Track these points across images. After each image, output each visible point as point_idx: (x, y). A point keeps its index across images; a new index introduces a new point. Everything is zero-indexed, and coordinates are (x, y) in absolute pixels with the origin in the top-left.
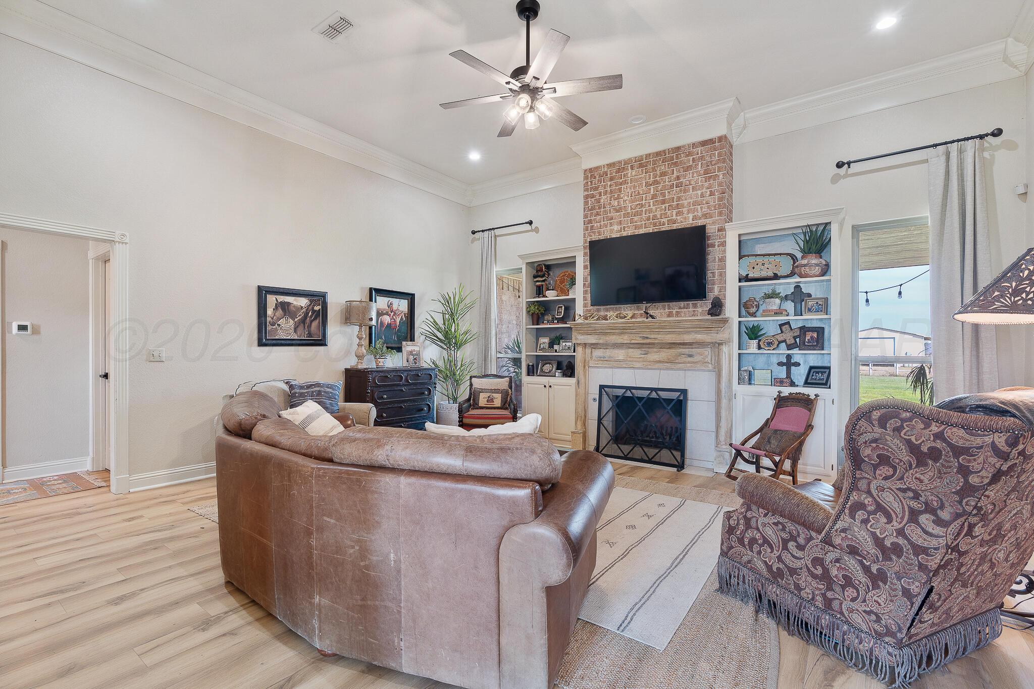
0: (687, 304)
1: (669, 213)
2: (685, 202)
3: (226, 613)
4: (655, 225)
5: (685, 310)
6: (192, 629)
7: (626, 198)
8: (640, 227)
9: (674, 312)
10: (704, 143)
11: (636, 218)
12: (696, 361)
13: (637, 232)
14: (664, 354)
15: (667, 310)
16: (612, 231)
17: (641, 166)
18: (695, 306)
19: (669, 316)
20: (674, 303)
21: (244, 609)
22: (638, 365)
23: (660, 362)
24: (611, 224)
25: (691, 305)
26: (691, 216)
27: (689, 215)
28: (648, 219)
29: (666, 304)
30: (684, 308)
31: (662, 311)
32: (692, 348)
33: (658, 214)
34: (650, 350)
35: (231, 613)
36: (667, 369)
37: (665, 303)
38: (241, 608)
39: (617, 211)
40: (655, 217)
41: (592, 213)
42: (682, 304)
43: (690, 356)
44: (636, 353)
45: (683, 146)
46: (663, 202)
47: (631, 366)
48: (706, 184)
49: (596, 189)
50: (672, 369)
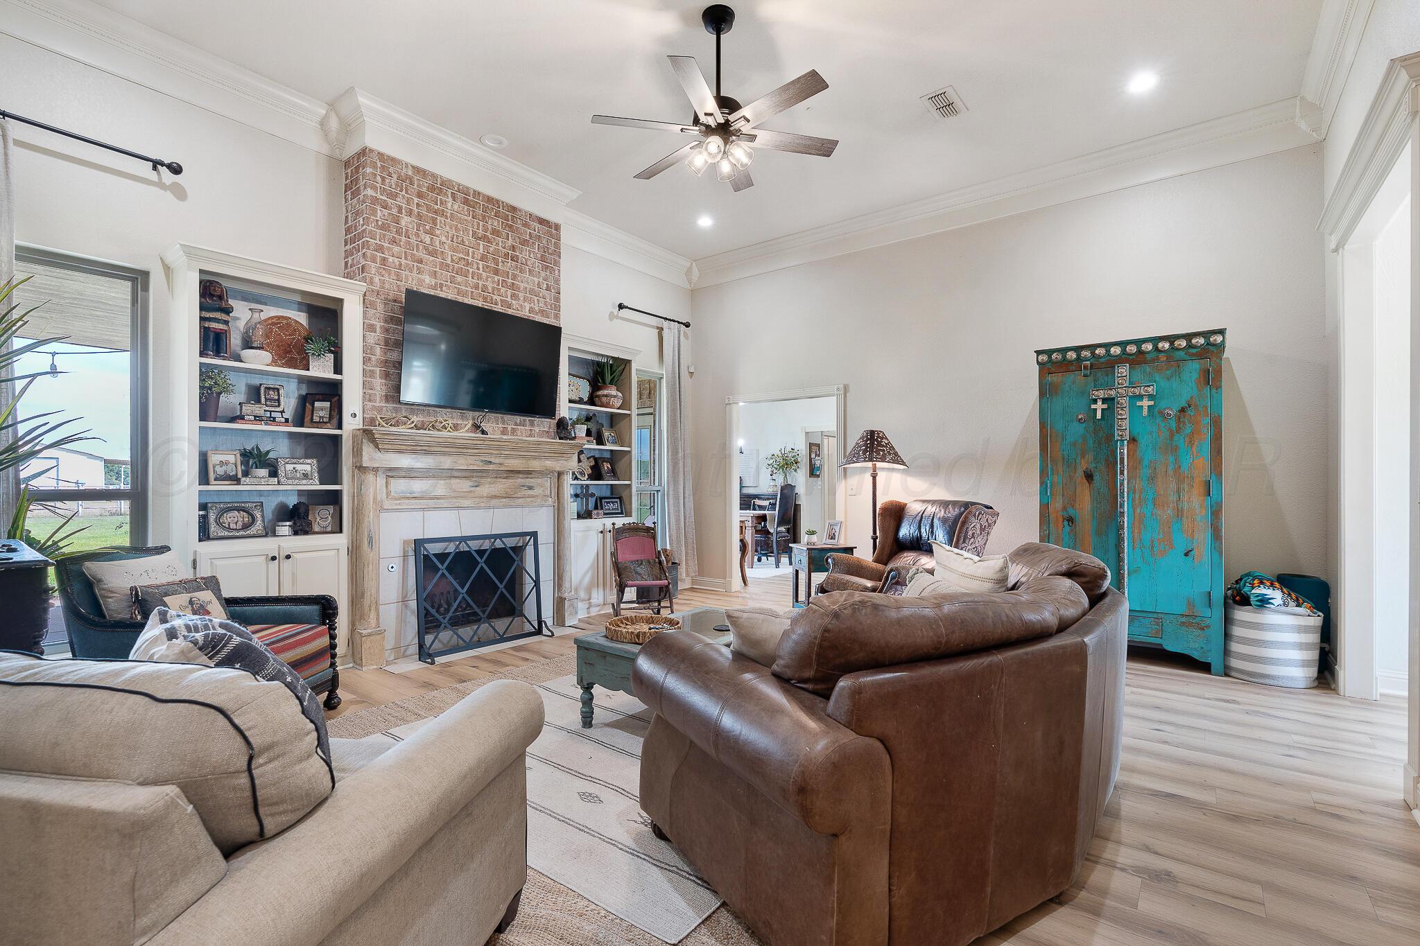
0: (524, 420)
1: (503, 290)
2: (522, 285)
3: (1123, 870)
4: (485, 299)
5: (522, 427)
6: (1179, 884)
7: (444, 239)
8: (465, 294)
9: (509, 429)
10: (542, 221)
11: (459, 278)
12: (535, 494)
13: (460, 299)
14: (501, 486)
15: (500, 425)
16: (421, 282)
17: (466, 202)
18: (532, 424)
19: (504, 432)
20: (509, 416)
21: (1100, 858)
22: (466, 503)
23: (495, 497)
24: (420, 271)
25: (528, 422)
26: (527, 306)
27: (526, 304)
28: (477, 287)
29: (500, 415)
30: (520, 425)
31: (494, 425)
32: (532, 478)
33: (490, 286)
34: (482, 481)
35: (1118, 866)
36: (505, 506)
37: (498, 415)
38: (1101, 860)
39: (430, 254)
40: (485, 289)
41: (384, 235)
42: (518, 419)
43: (530, 488)
44: (465, 485)
45: (520, 211)
46: (496, 272)
47: (457, 505)
48: (543, 274)
49: (393, 196)
50: (511, 507)
